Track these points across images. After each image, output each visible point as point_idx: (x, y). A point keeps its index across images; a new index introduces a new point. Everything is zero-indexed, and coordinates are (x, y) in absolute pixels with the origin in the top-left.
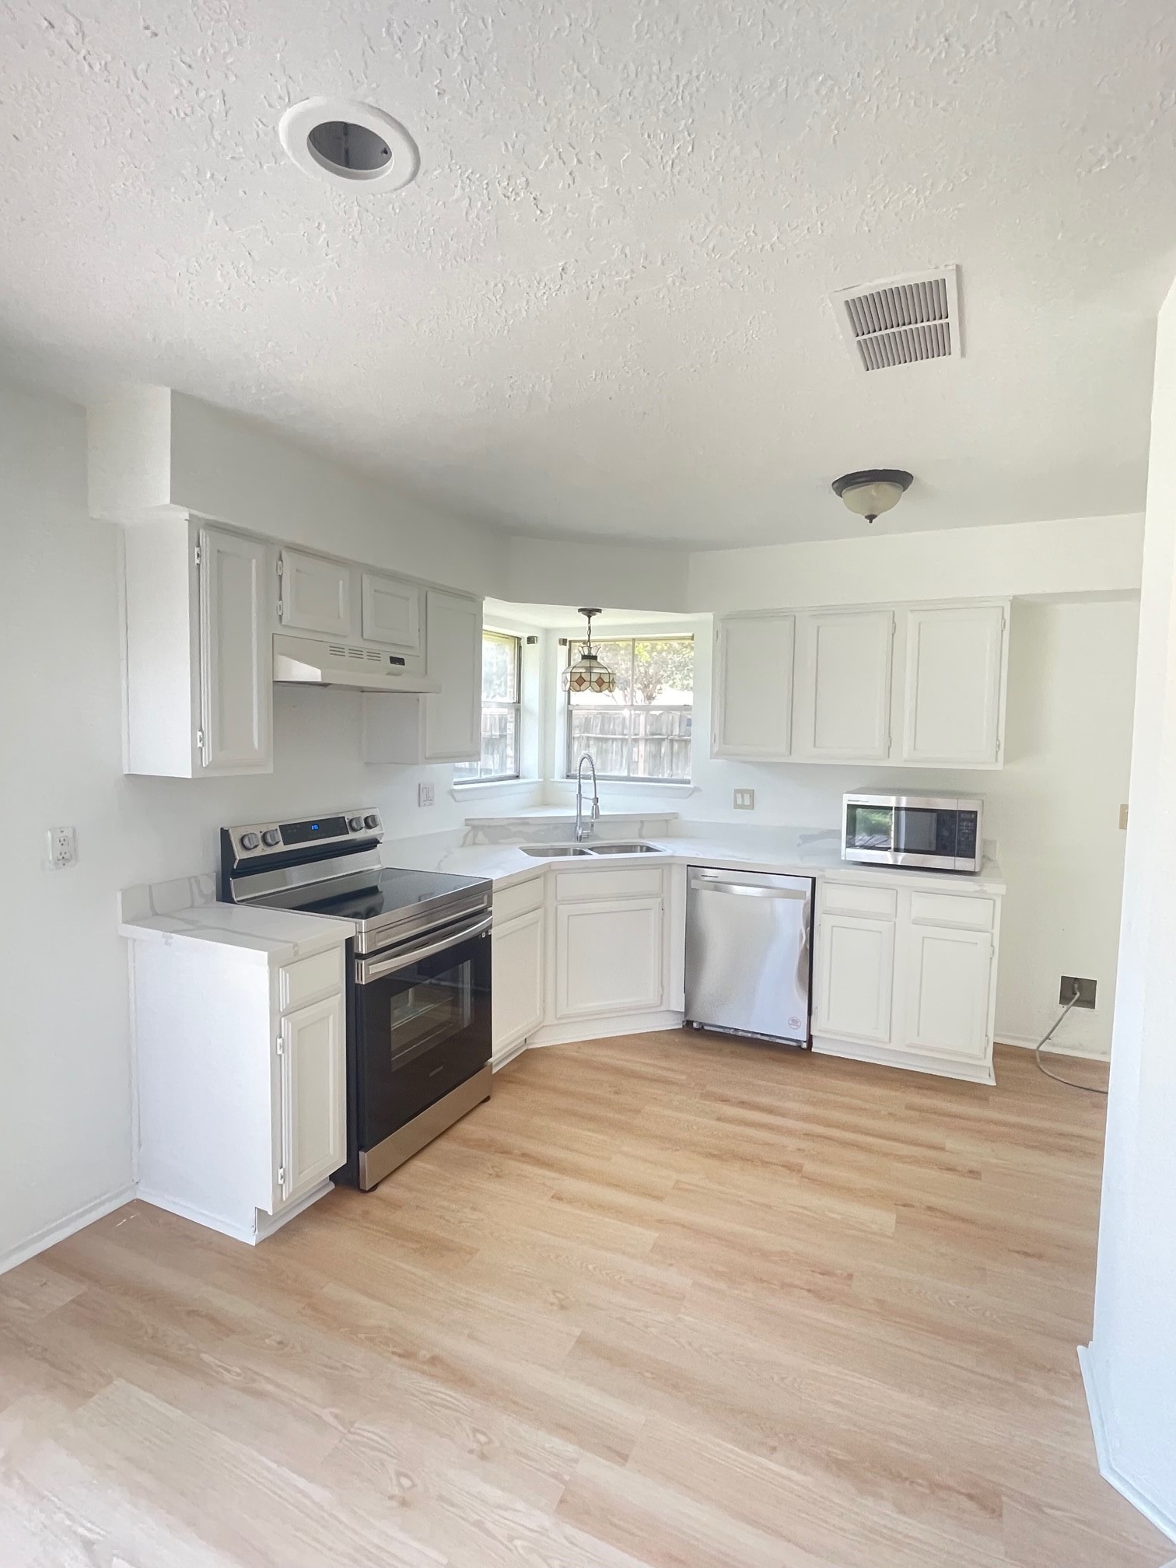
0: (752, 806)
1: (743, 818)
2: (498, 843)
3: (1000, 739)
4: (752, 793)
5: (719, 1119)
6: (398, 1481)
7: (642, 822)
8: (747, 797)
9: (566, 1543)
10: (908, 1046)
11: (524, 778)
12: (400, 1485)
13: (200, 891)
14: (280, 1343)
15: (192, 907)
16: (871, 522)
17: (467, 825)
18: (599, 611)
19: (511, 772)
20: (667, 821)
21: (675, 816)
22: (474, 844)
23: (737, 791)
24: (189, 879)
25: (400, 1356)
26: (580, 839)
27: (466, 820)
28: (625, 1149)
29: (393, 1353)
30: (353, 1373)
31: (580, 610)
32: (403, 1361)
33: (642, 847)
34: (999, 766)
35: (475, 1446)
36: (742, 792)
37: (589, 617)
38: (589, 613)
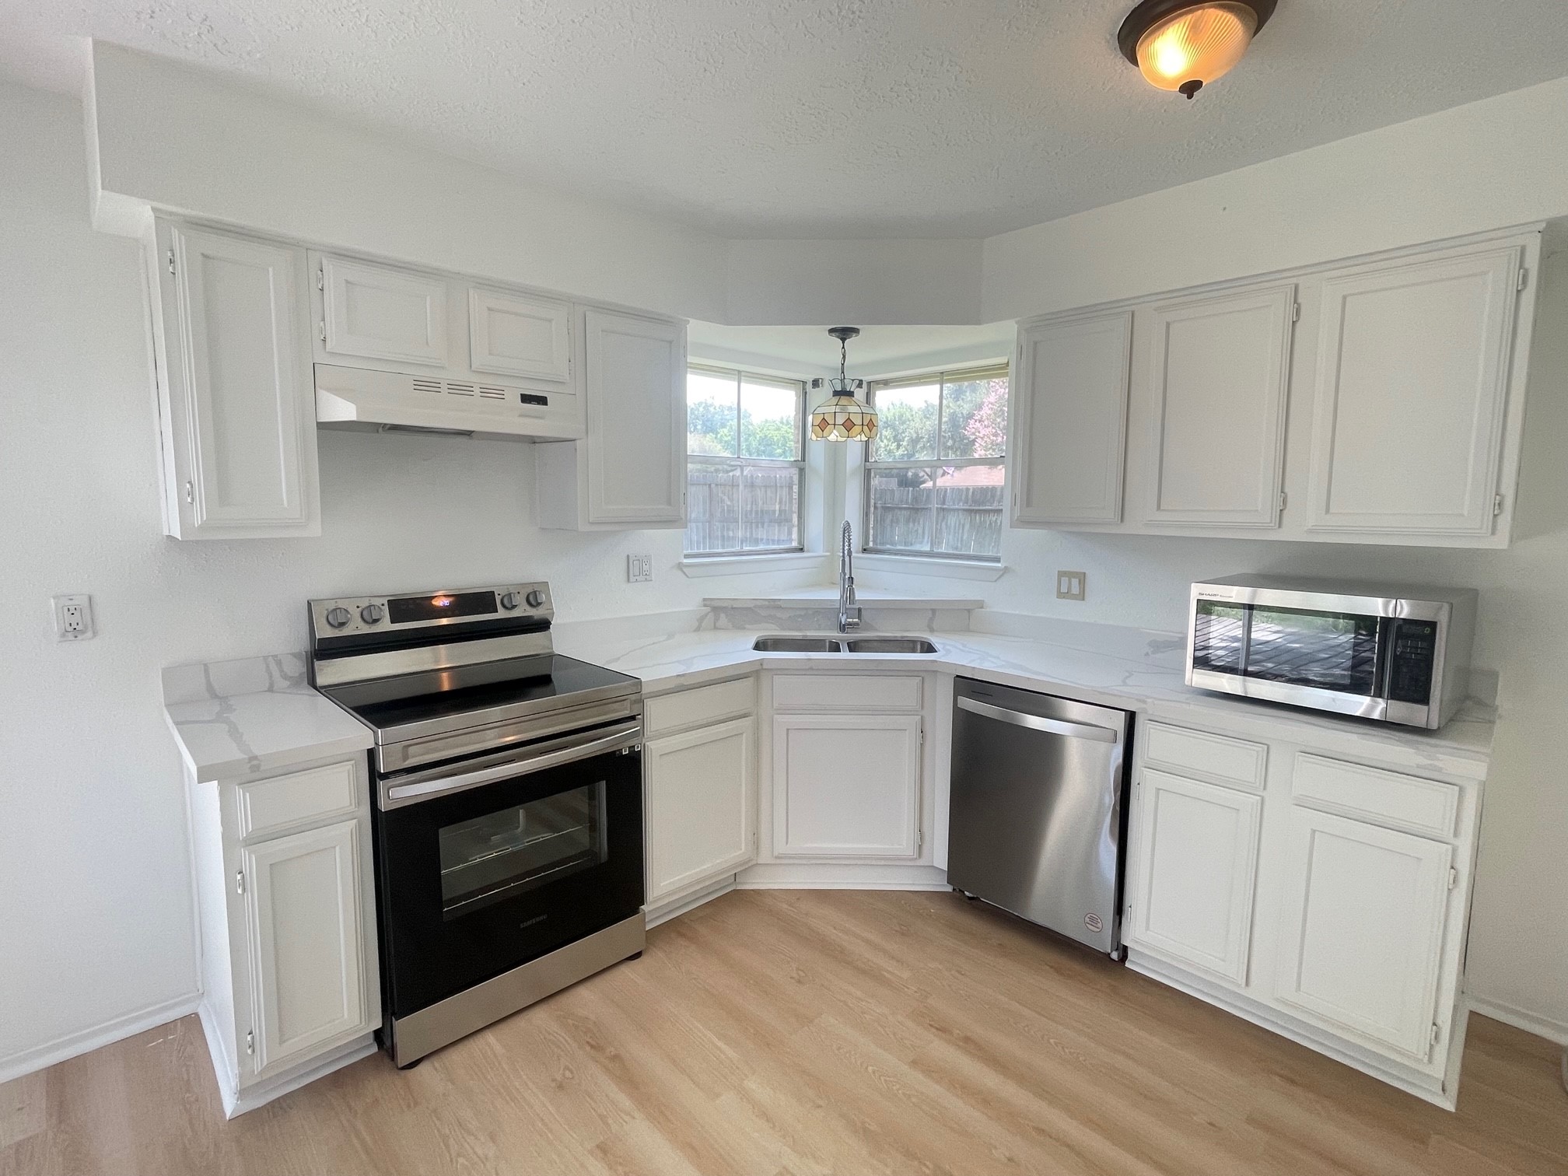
0: (1081, 596)
1: (1070, 611)
2: (745, 628)
3: (1503, 491)
4: (1082, 578)
7: (934, 611)
8: (1075, 582)
10: (1277, 1000)
11: (808, 551)
13: (282, 671)
15: (271, 689)
17: (705, 606)
18: (856, 331)
19: (795, 544)
20: (969, 611)
21: (980, 604)
22: (716, 628)
23: (1061, 574)
24: (265, 658)
26: (843, 628)
27: (704, 600)
31: (831, 331)
33: (922, 643)
34: (1500, 542)
36: (1070, 575)
37: (843, 340)
38: (844, 333)
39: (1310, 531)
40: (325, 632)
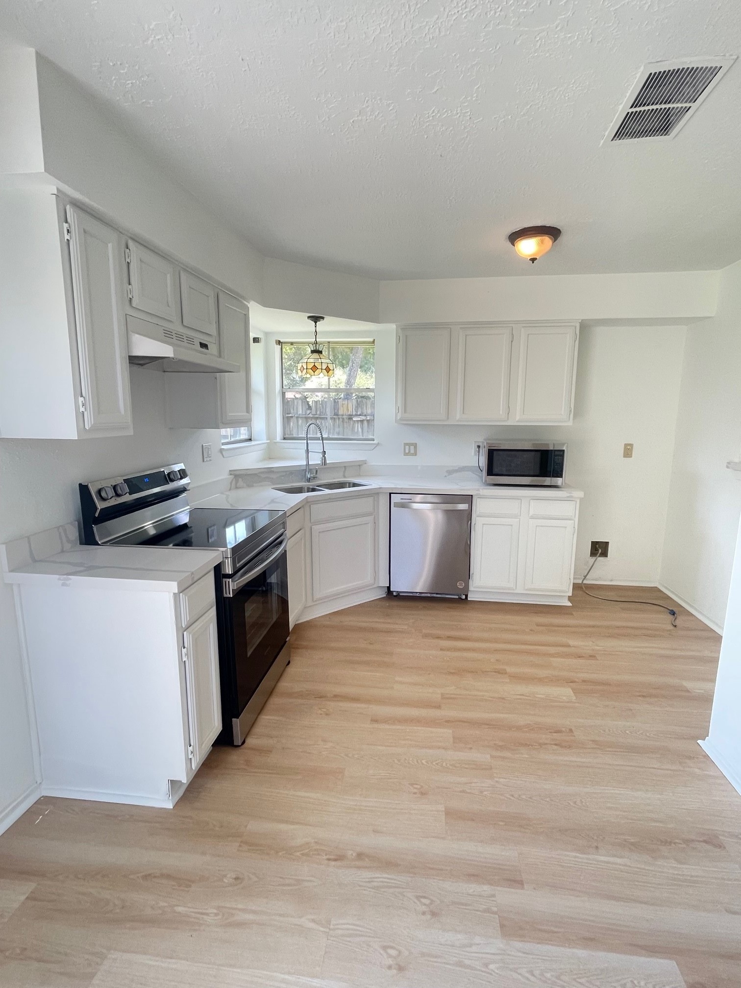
0: (415, 454)
1: (410, 461)
2: (253, 486)
3: (571, 406)
4: (415, 445)
5: (441, 650)
6: (387, 953)
7: (345, 467)
8: (412, 447)
9: (520, 954)
10: (526, 590)
11: (255, 440)
12: (390, 956)
13: (67, 537)
14: (237, 879)
15: (63, 551)
16: (533, 263)
17: (231, 474)
18: (323, 318)
19: (246, 437)
20: (360, 466)
21: (365, 462)
22: (237, 488)
23: (406, 444)
24: (58, 528)
25: (335, 860)
26: (309, 480)
27: (230, 470)
28: (397, 679)
29: (329, 860)
30: (307, 884)
31: (309, 317)
32: (338, 863)
33: (349, 483)
34: (570, 423)
35: (424, 908)
36: (409, 445)
37: (316, 323)
38: (316, 319)
39: (518, 421)
40: (100, 505)
